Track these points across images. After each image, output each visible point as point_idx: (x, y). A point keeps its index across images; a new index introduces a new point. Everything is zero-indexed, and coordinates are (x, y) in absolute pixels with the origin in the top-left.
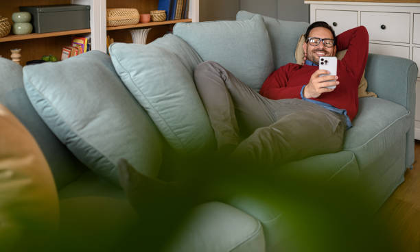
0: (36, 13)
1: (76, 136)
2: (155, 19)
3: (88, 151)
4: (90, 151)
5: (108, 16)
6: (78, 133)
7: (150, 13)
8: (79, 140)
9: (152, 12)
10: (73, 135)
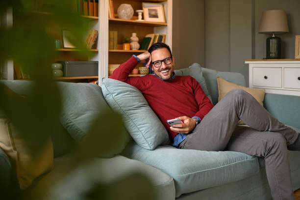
0: (65, 64)
1: (71, 122)
2: (141, 72)
3: (77, 132)
4: (79, 132)
5: (109, 68)
6: (72, 121)
7: (138, 68)
8: (73, 125)
9: (140, 68)
10: (69, 122)
